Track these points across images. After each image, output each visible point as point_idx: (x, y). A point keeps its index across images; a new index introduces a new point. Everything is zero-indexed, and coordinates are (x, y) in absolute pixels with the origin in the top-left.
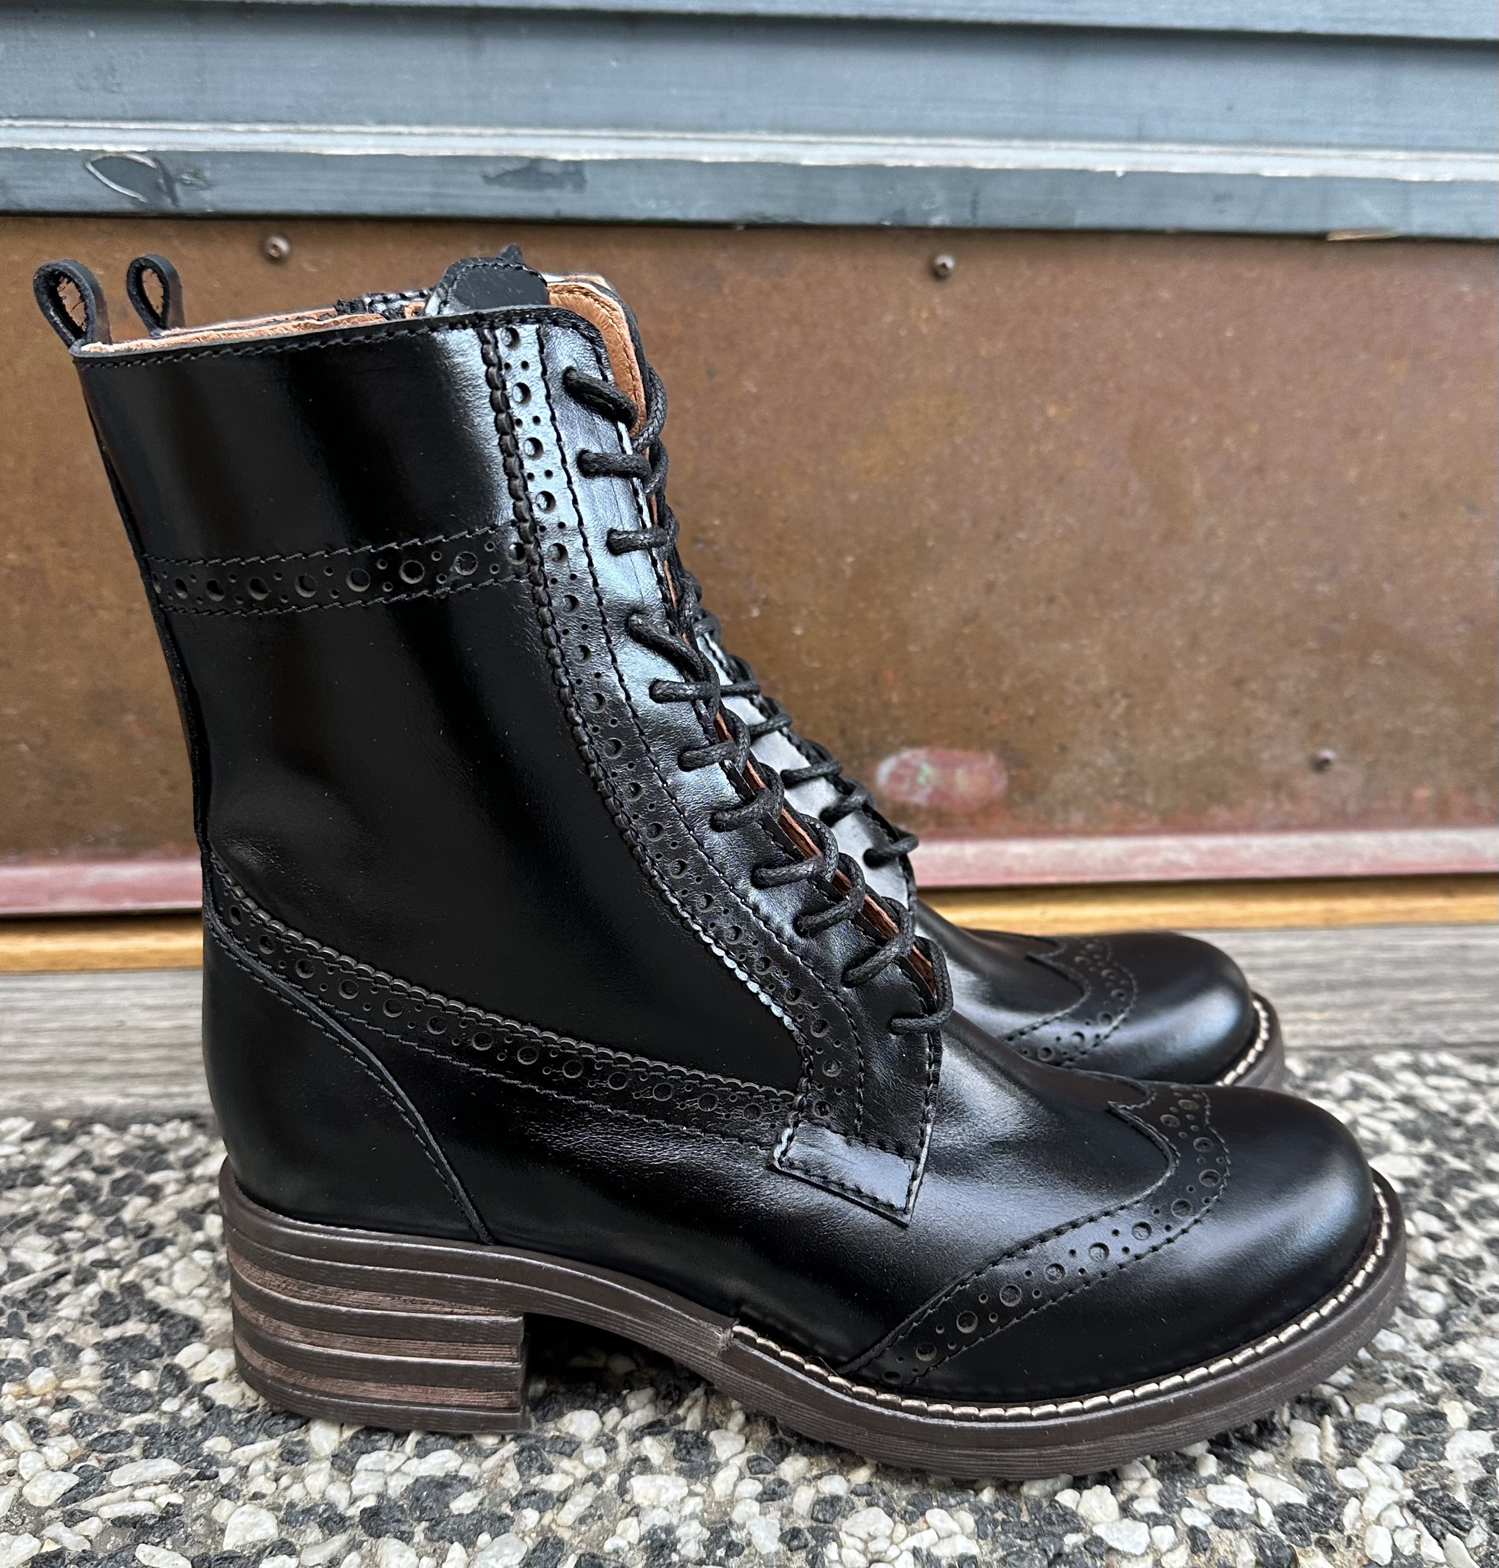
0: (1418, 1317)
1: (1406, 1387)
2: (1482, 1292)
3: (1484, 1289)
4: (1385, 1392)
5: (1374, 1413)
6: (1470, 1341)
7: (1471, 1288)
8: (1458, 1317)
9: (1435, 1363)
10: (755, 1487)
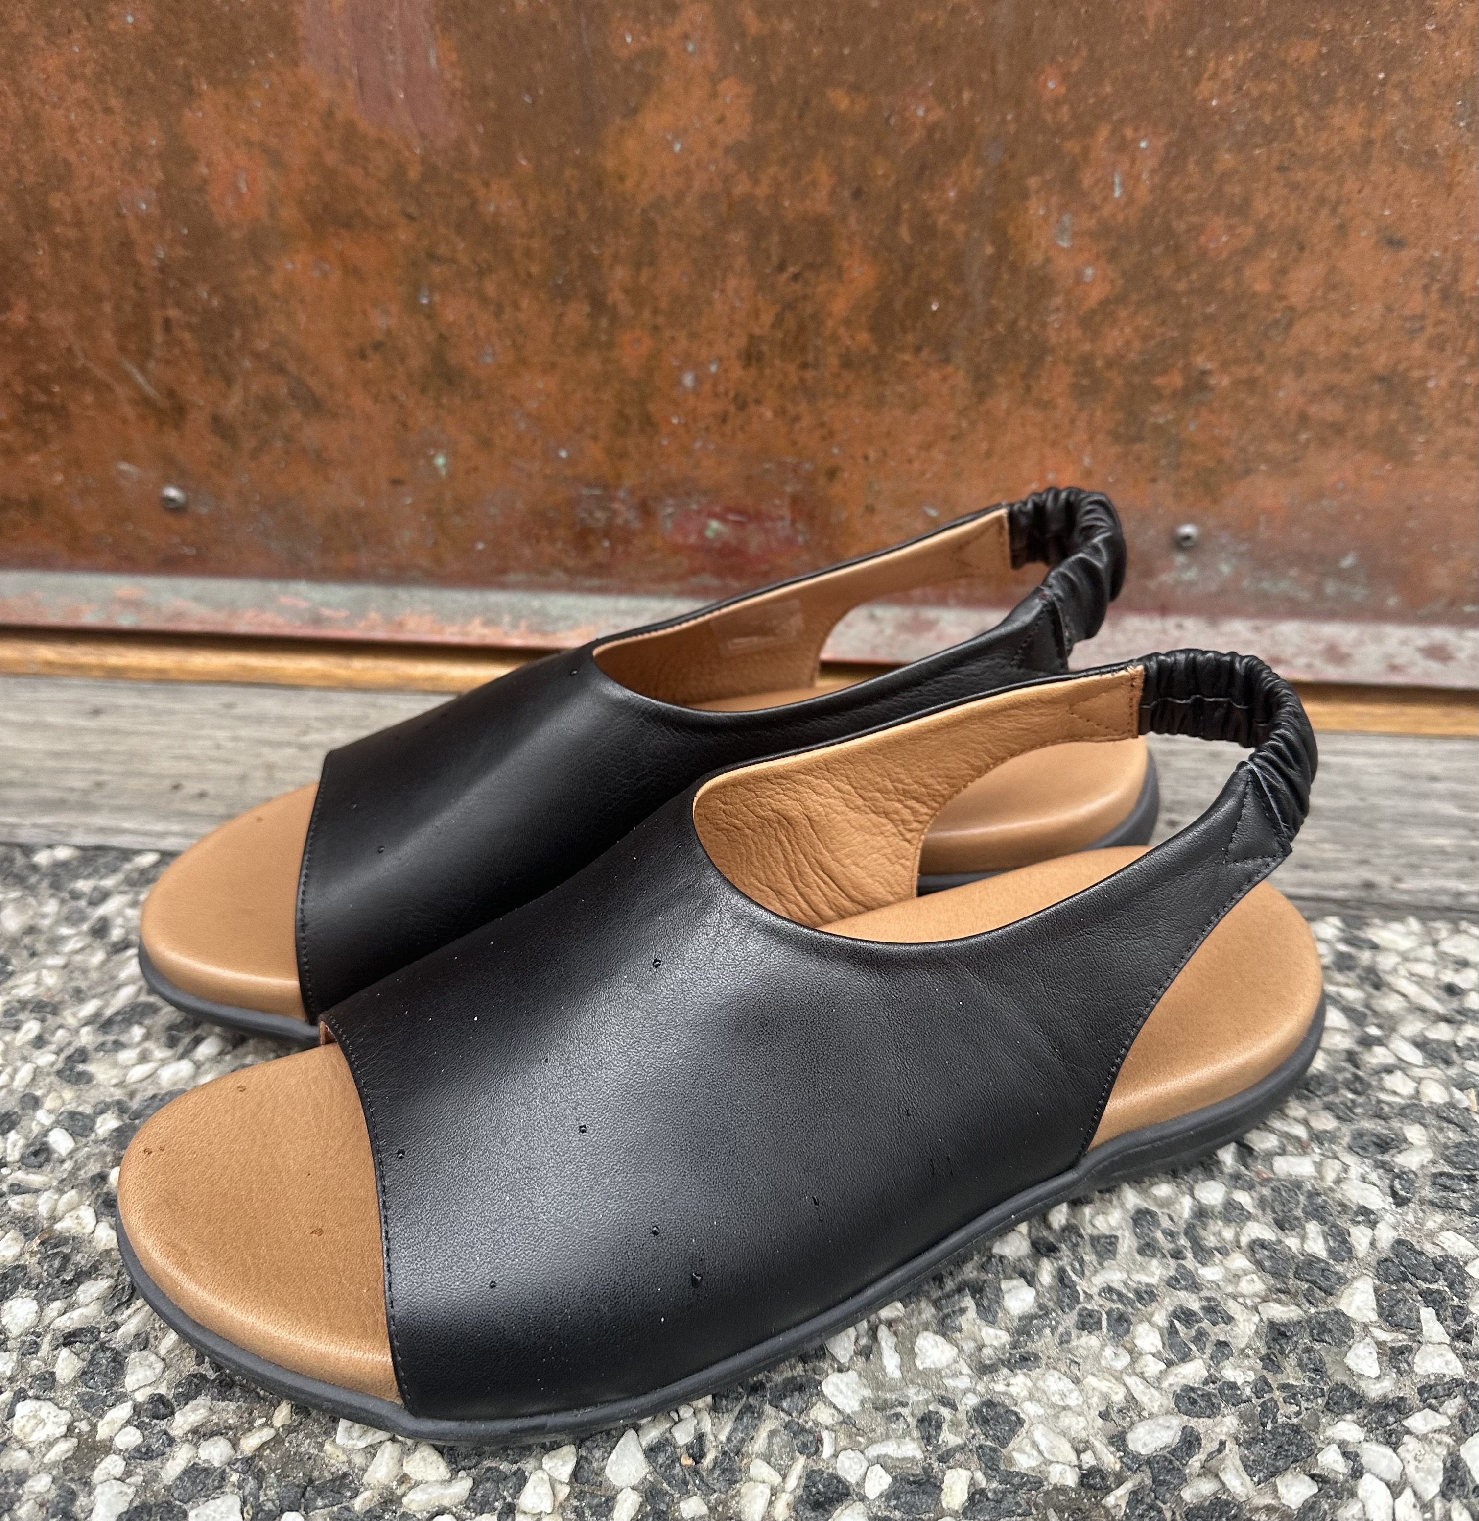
0: (993, 1323)
1: (916, 1434)
2: (1089, 1297)
3: (1094, 1291)
4: (887, 1437)
5: (855, 1467)
6: (1035, 1373)
7: (1082, 1286)
8: (1039, 1332)
9: (972, 1401)
10: (133, 1439)
